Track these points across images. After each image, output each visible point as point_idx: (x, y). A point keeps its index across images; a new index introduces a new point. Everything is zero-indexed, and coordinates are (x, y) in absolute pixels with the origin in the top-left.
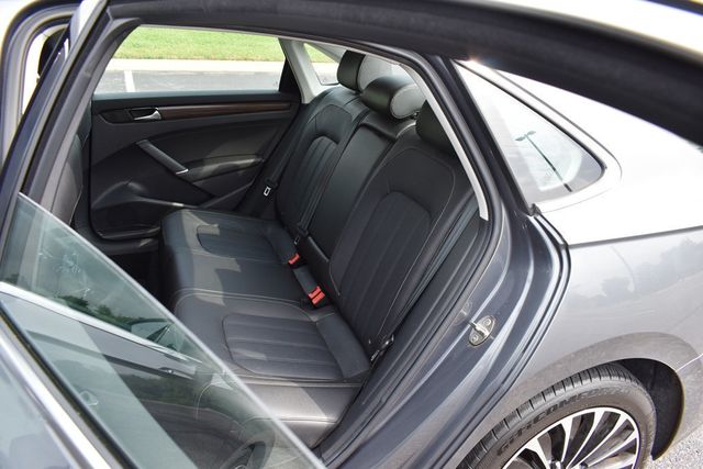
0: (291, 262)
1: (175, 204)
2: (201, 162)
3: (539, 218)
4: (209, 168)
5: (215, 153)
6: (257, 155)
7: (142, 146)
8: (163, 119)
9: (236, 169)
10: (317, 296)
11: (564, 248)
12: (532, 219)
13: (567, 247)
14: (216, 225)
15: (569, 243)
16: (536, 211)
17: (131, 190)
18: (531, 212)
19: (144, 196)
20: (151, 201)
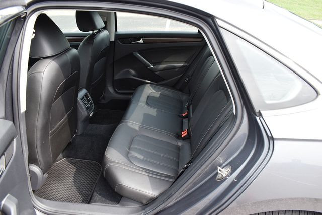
0: (183, 115)
1: (147, 81)
2: (160, 63)
3: (261, 119)
4: (162, 66)
5: (167, 60)
6: (185, 62)
7: (135, 54)
8: (144, 43)
9: (175, 68)
10: (184, 134)
11: (271, 139)
12: (257, 118)
13: (273, 139)
14: (160, 93)
15: (274, 137)
16: (260, 114)
17: (130, 73)
18: (258, 114)
19: (134, 76)
20: (137, 78)
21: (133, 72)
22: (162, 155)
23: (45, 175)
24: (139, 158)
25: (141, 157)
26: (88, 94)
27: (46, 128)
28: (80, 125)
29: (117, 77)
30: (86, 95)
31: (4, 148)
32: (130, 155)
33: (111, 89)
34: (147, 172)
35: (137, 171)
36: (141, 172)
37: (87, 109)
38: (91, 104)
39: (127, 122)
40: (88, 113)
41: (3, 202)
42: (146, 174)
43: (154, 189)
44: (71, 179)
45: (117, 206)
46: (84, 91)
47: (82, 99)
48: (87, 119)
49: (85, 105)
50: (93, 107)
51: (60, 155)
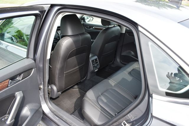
12: (151, 98)
19: (133, 56)
20: (134, 57)
21: (133, 53)
22: (119, 104)
23: (59, 93)
24: (103, 101)
25: (105, 100)
26: (98, 59)
27: (62, 70)
28: (89, 75)
29: (123, 54)
30: (96, 60)
31: (24, 71)
32: (100, 97)
33: (118, 60)
34: (101, 110)
35: (96, 107)
36: (98, 108)
37: (94, 67)
38: (98, 65)
39: (109, 79)
40: (94, 69)
41: (16, 93)
42: (100, 110)
43: (99, 120)
44: (74, 100)
45: (82, 121)
46: (96, 57)
47: (93, 61)
48: (93, 72)
49: (93, 64)
50: (99, 67)
51: (76, 87)
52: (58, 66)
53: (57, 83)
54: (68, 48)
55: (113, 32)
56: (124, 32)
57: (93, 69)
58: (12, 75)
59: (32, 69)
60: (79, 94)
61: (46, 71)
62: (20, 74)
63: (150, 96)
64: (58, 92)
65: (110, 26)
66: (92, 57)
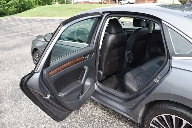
13: (172, 67)
17: (158, 50)
21: (160, 50)
27: (107, 58)
28: (125, 65)
29: (151, 51)
30: (130, 53)
32: (136, 77)
33: (147, 57)
34: (138, 83)
37: (129, 59)
38: (131, 58)
39: (142, 66)
46: (130, 52)
47: (128, 54)
48: (128, 63)
49: (128, 57)
50: (132, 59)
51: (114, 76)
52: (105, 55)
53: (103, 68)
54: (113, 42)
55: (143, 32)
56: (151, 32)
57: (128, 61)
58: (85, 54)
59: (93, 53)
60: (117, 81)
61: (98, 57)
62: (87, 55)
63: (170, 58)
64: (104, 76)
65: (140, 27)
66: (127, 51)
